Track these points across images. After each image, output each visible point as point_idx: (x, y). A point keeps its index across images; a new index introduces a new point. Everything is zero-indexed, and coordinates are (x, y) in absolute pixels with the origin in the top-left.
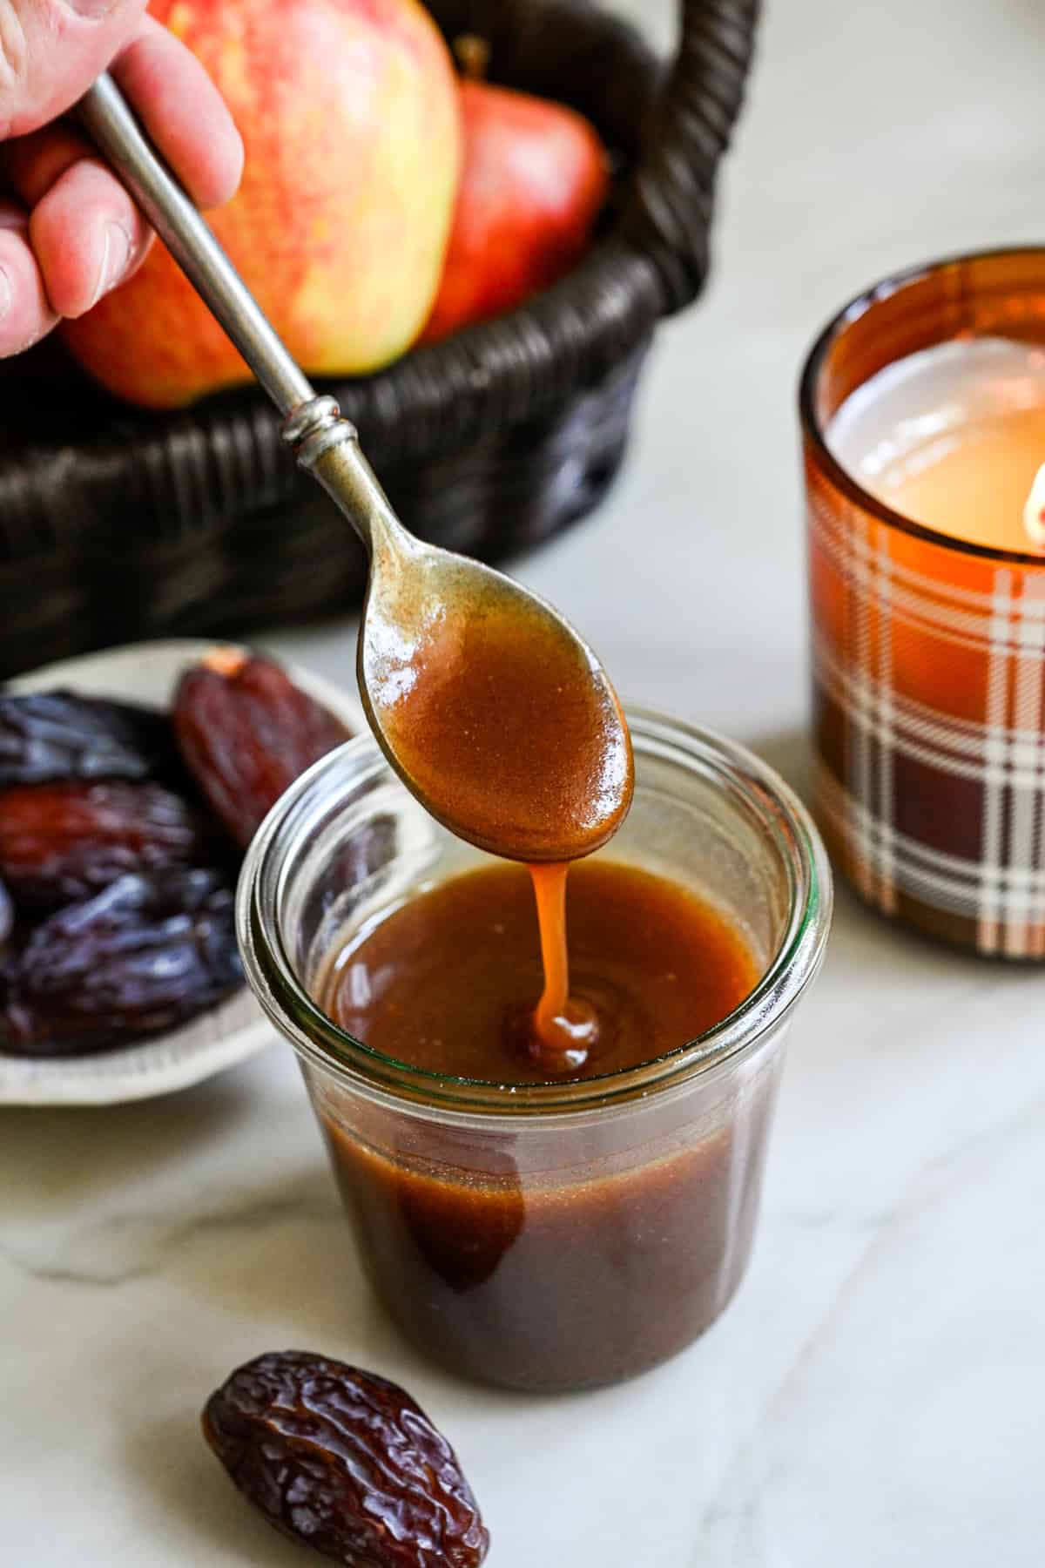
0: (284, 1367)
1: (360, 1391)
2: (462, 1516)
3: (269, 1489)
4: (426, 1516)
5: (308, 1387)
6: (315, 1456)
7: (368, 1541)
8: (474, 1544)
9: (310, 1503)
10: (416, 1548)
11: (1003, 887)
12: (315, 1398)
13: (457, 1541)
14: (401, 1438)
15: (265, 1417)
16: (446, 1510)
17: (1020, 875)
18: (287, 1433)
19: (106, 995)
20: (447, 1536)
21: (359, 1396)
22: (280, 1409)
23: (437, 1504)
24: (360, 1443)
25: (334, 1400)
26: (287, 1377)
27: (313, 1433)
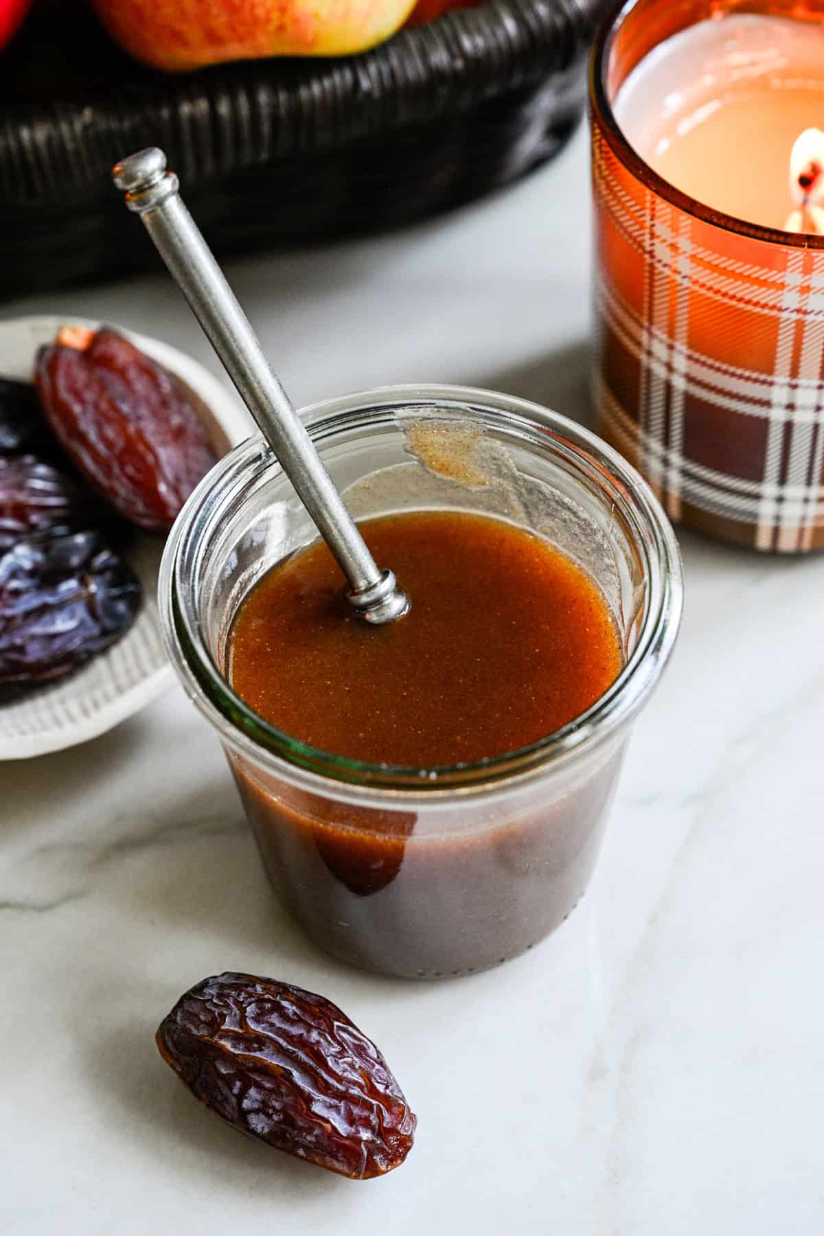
0: (226, 991)
1: (294, 1008)
2: (396, 1110)
3: (226, 1099)
4: (366, 1113)
5: (251, 1010)
6: (264, 1069)
7: (317, 1136)
8: (407, 1131)
9: (264, 1109)
10: (360, 1140)
11: (780, 500)
12: (257, 1019)
13: (393, 1131)
14: (337, 1048)
15: (216, 1038)
16: (381, 1106)
17: (795, 490)
18: (237, 1052)
19: (14, 656)
20: (384, 1128)
21: (295, 1013)
22: (228, 1031)
23: (374, 1102)
24: (302, 1055)
25: (274, 1019)
26: (230, 1001)
27: (261, 1050)
